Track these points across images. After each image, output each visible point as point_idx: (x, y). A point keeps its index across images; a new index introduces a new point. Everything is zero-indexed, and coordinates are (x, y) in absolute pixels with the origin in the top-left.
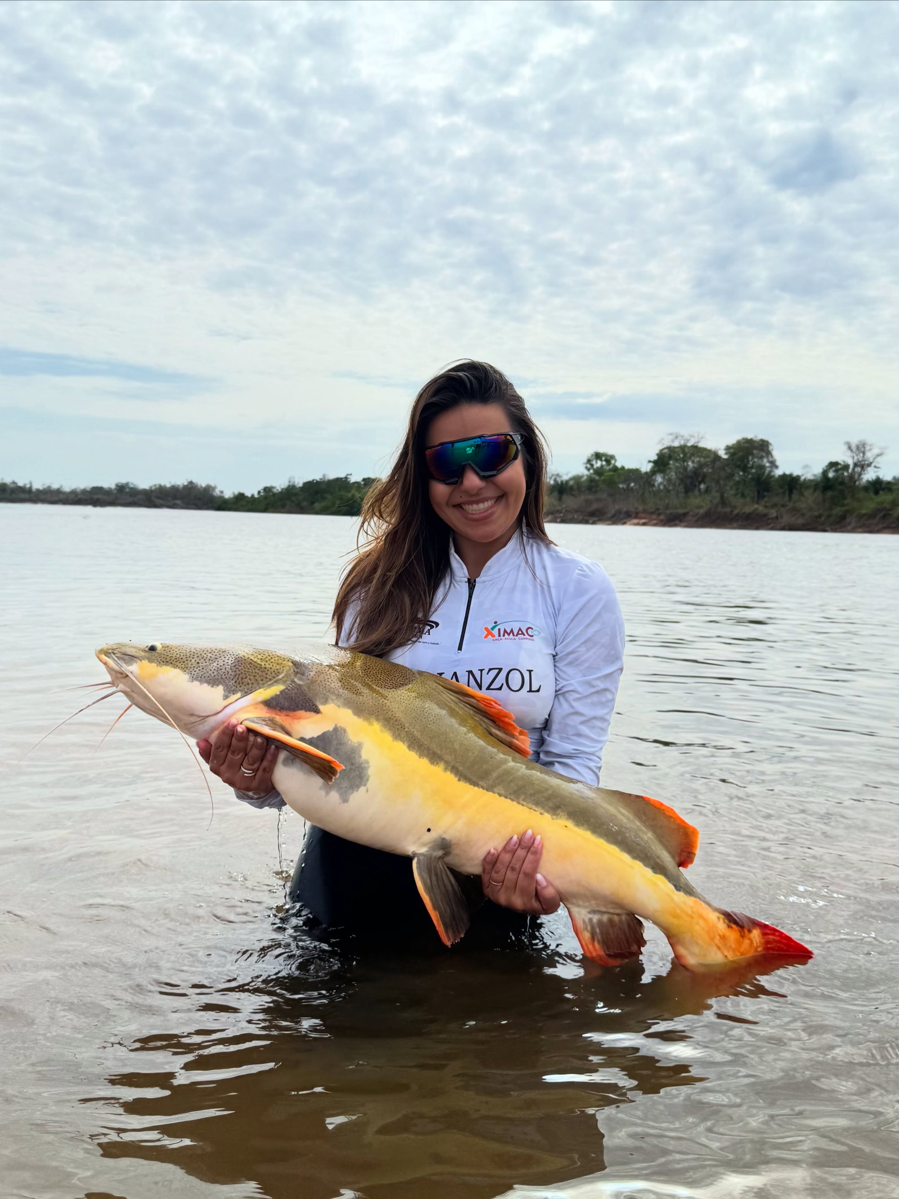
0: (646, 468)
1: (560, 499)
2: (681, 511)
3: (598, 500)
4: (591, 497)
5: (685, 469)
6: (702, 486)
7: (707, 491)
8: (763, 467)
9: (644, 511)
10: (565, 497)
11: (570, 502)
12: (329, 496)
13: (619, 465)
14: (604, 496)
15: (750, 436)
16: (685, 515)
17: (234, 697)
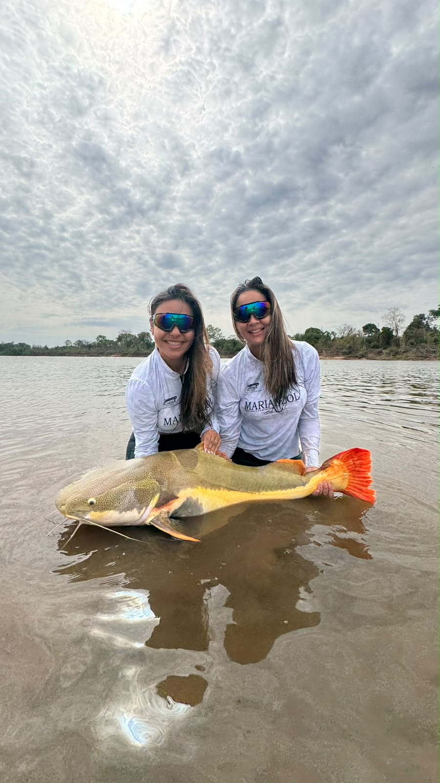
0: (115, 340)
1: (89, 349)
2: (127, 352)
3: (101, 349)
4: (99, 349)
5: (127, 340)
6: (132, 345)
7: (134, 347)
8: (148, 340)
9: (116, 353)
10: (91, 349)
11: (93, 350)
12: (5, 349)
13: (107, 339)
14: (103, 348)
15: (144, 332)
16: (128, 353)
17: (143, 511)
